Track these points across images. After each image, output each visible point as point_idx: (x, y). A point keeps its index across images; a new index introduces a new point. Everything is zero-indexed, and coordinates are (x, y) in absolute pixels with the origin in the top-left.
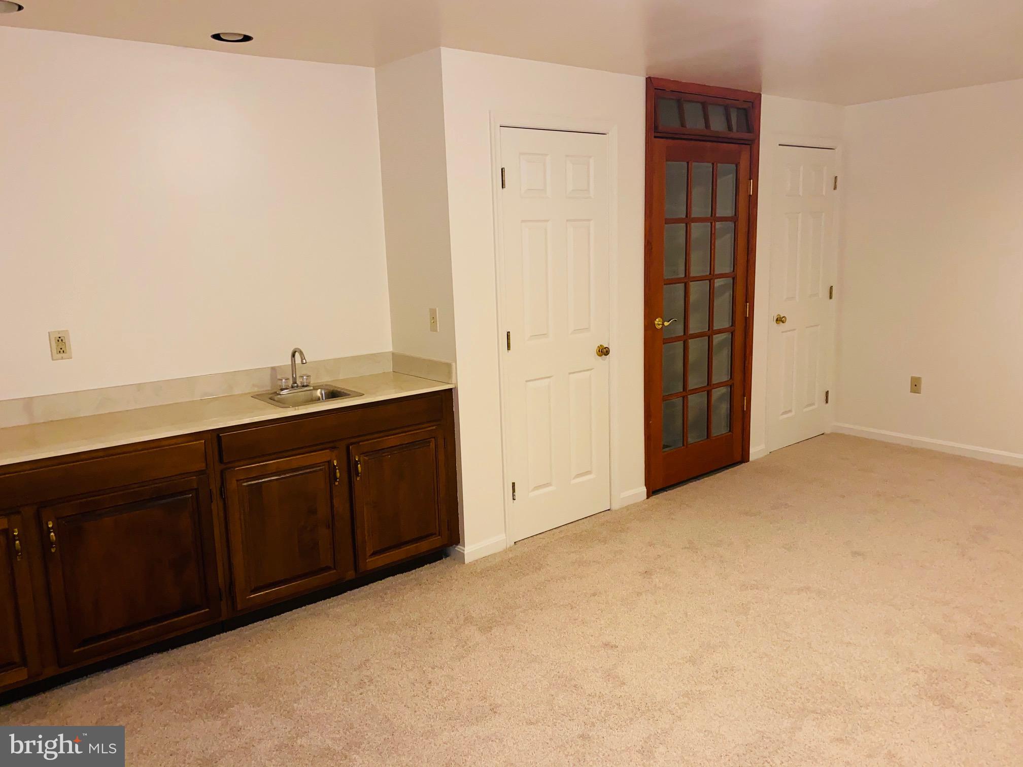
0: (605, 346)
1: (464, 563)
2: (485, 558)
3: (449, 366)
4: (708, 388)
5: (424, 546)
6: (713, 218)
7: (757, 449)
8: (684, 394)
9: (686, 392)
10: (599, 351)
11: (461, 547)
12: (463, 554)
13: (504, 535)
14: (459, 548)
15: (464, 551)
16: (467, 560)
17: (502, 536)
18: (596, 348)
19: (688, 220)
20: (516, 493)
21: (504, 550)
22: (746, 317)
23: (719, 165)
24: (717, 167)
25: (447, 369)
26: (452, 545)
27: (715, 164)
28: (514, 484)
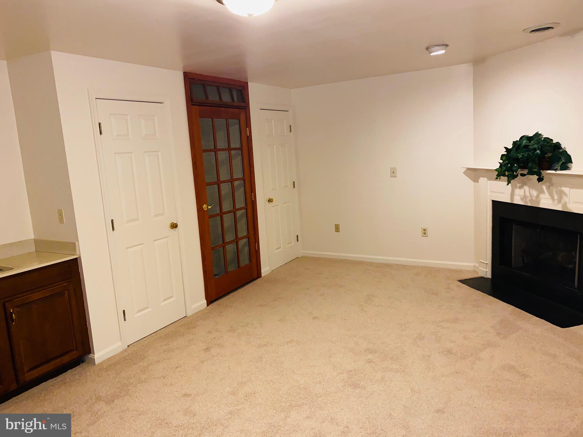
0: (175, 223)
1: (95, 364)
2: (109, 359)
3: (74, 244)
4: (236, 240)
5: (66, 359)
6: (229, 149)
7: (265, 270)
8: (223, 245)
9: (224, 244)
10: (171, 226)
11: (92, 355)
12: (94, 359)
13: (120, 342)
14: (91, 356)
15: (94, 357)
16: (97, 362)
17: (120, 344)
18: (170, 224)
19: (216, 150)
20: (126, 316)
21: (122, 351)
22: (253, 200)
23: (229, 120)
24: (228, 121)
25: (73, 246)
26: (85, 355)
27: (227, 119)
28: (124, 311)
